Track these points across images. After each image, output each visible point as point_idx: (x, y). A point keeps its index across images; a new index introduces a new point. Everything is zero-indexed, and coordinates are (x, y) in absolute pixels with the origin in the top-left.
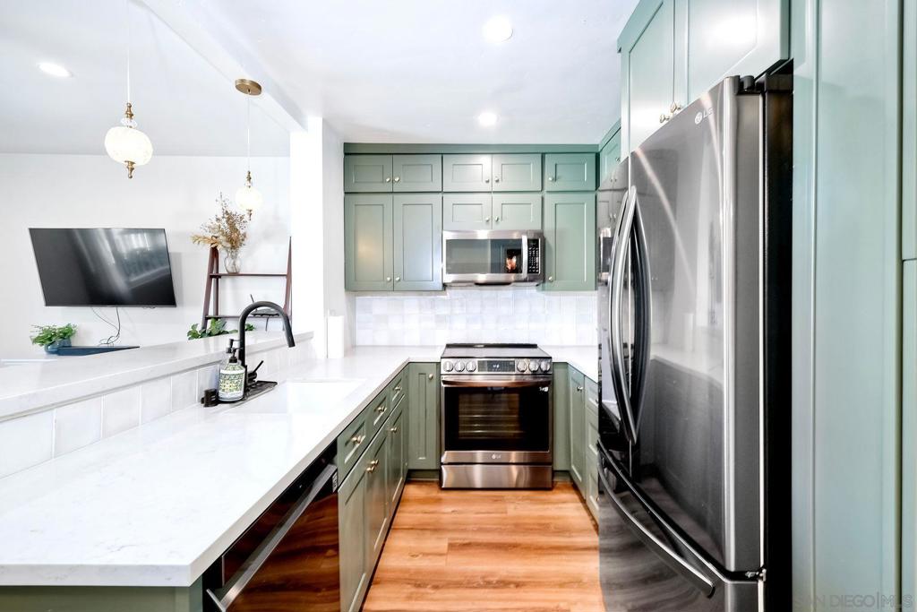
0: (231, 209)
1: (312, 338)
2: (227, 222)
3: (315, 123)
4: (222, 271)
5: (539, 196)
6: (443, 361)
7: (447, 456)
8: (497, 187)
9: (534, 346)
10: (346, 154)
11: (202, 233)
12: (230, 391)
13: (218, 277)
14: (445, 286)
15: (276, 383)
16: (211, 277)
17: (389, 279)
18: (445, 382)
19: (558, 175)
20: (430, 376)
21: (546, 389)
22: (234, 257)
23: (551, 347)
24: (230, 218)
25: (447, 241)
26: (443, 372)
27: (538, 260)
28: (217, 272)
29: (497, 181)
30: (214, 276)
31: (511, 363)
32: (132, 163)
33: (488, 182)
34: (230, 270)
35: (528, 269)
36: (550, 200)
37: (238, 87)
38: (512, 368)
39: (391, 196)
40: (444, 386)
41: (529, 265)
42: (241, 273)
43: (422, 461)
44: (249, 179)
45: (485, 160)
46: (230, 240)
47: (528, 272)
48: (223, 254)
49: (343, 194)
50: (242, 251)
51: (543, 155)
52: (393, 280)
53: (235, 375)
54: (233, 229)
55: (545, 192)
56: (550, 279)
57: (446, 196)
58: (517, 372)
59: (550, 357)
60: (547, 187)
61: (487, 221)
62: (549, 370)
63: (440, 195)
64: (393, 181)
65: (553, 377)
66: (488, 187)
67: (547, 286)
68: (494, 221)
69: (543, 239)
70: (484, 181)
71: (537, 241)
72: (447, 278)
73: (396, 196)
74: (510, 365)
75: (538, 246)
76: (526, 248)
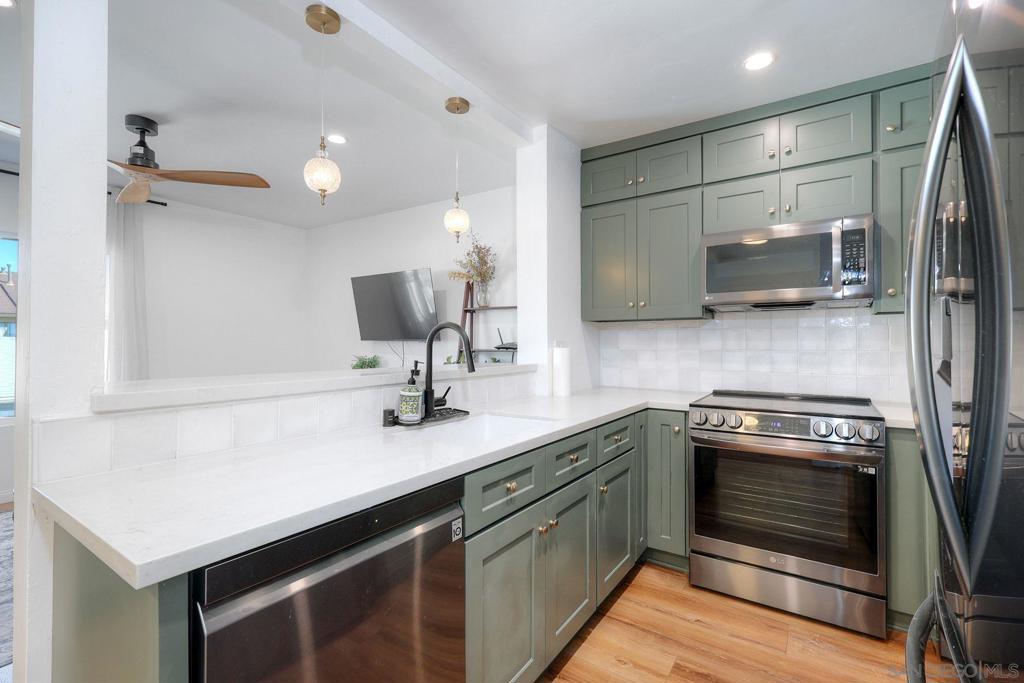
0: (480, 243)
1: (535, 371)
2: (478, 255)
3: (540, 132)
5: (867, 162)
6: (692, 410)
8: (787, 162)
9: (865, 402)
10: (583, 162)
11: (458, 268)
12: (408, 413)
13: (472, 312)
14: (707, 311)
15: (467, 413)
16: (466, 311)
17: (631, 304)
18: (694, 439)
19: (906, 119)
20: (677, 428)
21: (872, 471)
22: (485, 291)
23: (889, 404)
24: (482, 254)
25: (708, 249)
26: (691, 425)
27: (865, 262)
28: (472, 306)
29: (789, 153)
30: (469, 311)
31: (802, 422)
32: (325, 191)
33: (772, 157)
34: (482, 304)
36: (885, 162)
37: (448, 107)
38: (805, 429)
39: (634, 202)
40: (693, 443)
42: (491, 306)
43: (665, 540)
44: (458, 199)
45: (769, 127)
46: (480, 274)
48: (476, 289)
49: (580, 209)
50: (492, 285)
51: (874, 95)
52: (636, 305)
53: (410, 397)
54: (483, 261)
55: (879, 152)
56: (890, 291)
57: (707, 189)
58: (813, 436)
59: (882, 419)
60: (883, 144)
61: (772, 213)
62: (876, 440)
63: (700, 189)
64: (637, 183)
65: (887, 450)
66: (774, 165)
67: (884, 304)
68: (783, 213)
69: (876, 226)
70: (767, 157)
71: (861, 232)
72: (708, 299)
73: (640, 201)
74: (802, 426)
75: (864, 241)
76: (839, 246)
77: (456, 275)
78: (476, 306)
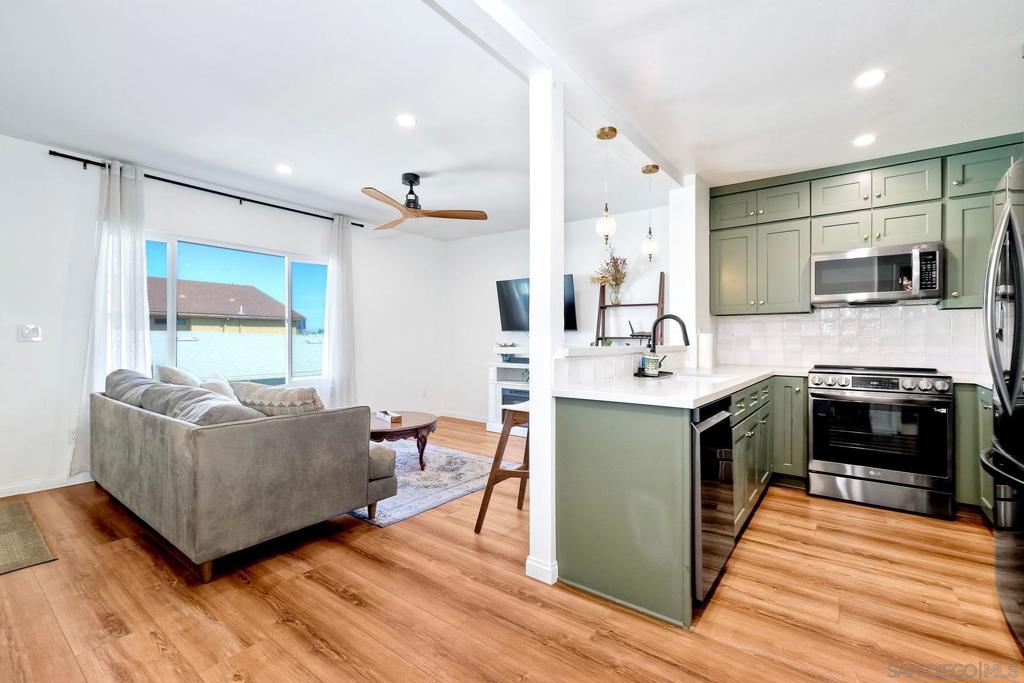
0: (616, 256)
1: (686, 350)
2: (613, 265)
3: (690, 179)
4: (608, 302)
5: (938, 205)
6: (811, 376)
7: (815, 465)
8: (877, 203)
9: (934, 371)
10: (711, 198)
11: (596, 275)
12: (651, 370)
14: (813, 307)
16: (600, 308)
17: (753, 302)
18: (813, 395)
19: (967, 177)
20: (797, 389)
21: (944, 411)
22: (618, 292)
24: (615, 261)
25: (816, 263)
26: (811, 385)
27: (936, 274)
28: (604, 304)
29: (879, 196)
30: (603, 308)
31: (894, 380)
33: (867, 199)
34: (613, 302)
35: (921, 285)
36: (951, 205)
37: (644, 172)
38: (896, 385)
39: (754, 228)
40: (811, 398)
41: (922, 279)
42: (621, 304)
43: (787, 467)
44: (650, 232)
45: (864, 178)
46: (615, 279)
47: (921, 288)
48: (608, 290)
49: (708, 232)
50: (624, 287)
51: (944, 158)
52: (756, 303)
54: (617, 270)
55: (946, 198)
56: (954, 294)
57: (814, 220)
58: (901, 390)
59: (950, 378)
60: (949, 193)
61: (866, 239)
62: (947, 391)
63: (809, 220)
64: (757, 214)
65: (953, 398)
66: (867, 204)
67: (949, 302)
68: (874, 238)
69: (944, 251)
70: (862, 199)
71: (934, 254)
72: (816, 298)
73: (760, 227)
74: (893, 383)
75: (935, 260)
76: (919, 263)
77: (593, 280)
78: (606, 304)
